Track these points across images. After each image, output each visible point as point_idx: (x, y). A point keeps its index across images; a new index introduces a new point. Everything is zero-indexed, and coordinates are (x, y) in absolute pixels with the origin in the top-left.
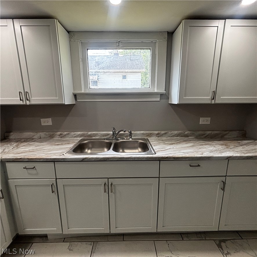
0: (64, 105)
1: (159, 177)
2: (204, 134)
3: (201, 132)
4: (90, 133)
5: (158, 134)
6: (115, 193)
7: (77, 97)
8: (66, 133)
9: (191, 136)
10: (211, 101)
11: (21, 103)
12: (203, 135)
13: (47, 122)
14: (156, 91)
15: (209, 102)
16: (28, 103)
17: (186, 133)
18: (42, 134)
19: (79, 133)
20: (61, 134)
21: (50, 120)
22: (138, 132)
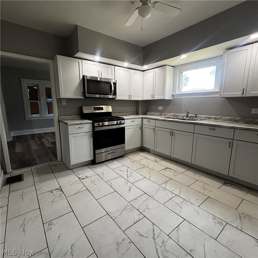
0: (165, 99)
1: (194, 133)
2: (254, 121)
3: (250, 119)
4: (177, 114)
5: (215, 118)
6: (174, 137)
7: (174, 96)
8: (167, 114)
9: (241, 121)
10: (242, 95)
11: (151, 99)
12: (252, 122)
13: (161, 108)
14: (216, 91)
15: (241, 96)
16: (154, 99)
17: (237, 119)
18: (158, 113)
19: (172, 114)
20: (165, 114)
21: (162, 107)
22: (203, 116)
